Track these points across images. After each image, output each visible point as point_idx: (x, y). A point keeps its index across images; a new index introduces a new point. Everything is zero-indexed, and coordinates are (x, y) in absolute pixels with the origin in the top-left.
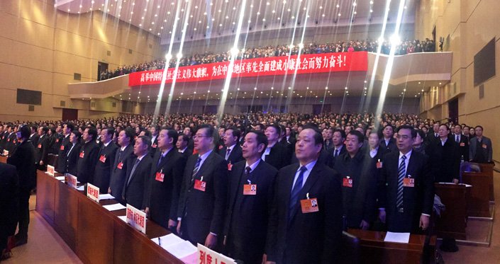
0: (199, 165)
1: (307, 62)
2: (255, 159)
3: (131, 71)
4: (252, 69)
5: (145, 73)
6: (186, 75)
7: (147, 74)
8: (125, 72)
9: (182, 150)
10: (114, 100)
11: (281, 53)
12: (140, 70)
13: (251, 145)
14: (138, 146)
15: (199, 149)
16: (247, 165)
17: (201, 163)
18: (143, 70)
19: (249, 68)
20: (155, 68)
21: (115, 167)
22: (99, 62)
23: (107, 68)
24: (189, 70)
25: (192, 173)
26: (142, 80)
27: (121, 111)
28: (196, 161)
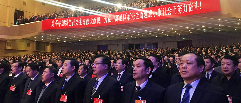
0: (96, 86)
1: (171, 9)
2: (144, 79)
3: (44, 18)
4: (131, 17)
5: (55, 20)
6: (85, 23)
7: (57, 21)
8: (39, 19)
9: (82, 76)
10: (29, 41)
11: (151, 5)
12: (50, 18)
13: (140, 69)
14: (45, 75)
15: (96, 74)
16: (137, 85)
17: (99, 84)
18: (54, 18)
19: (129, 17)
20: (62, 17)
21: (24, 94)
22: (15, 10)
23: (23, 15)
24: (88, 19)
25: (92, 93)
26: (53, 25)
27: (35, 50)
28: (94, 84)
